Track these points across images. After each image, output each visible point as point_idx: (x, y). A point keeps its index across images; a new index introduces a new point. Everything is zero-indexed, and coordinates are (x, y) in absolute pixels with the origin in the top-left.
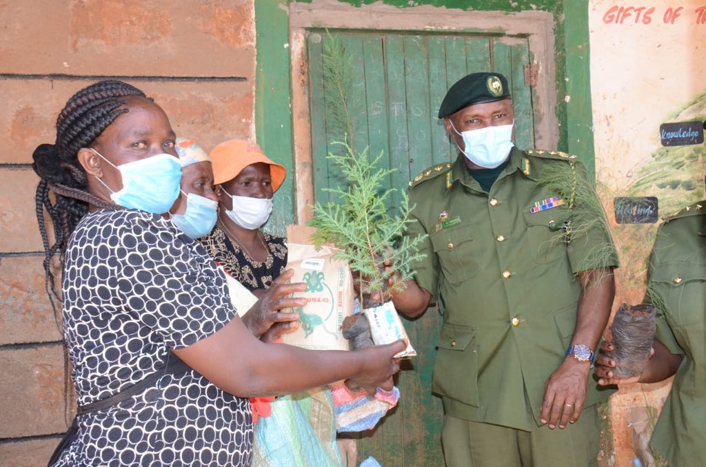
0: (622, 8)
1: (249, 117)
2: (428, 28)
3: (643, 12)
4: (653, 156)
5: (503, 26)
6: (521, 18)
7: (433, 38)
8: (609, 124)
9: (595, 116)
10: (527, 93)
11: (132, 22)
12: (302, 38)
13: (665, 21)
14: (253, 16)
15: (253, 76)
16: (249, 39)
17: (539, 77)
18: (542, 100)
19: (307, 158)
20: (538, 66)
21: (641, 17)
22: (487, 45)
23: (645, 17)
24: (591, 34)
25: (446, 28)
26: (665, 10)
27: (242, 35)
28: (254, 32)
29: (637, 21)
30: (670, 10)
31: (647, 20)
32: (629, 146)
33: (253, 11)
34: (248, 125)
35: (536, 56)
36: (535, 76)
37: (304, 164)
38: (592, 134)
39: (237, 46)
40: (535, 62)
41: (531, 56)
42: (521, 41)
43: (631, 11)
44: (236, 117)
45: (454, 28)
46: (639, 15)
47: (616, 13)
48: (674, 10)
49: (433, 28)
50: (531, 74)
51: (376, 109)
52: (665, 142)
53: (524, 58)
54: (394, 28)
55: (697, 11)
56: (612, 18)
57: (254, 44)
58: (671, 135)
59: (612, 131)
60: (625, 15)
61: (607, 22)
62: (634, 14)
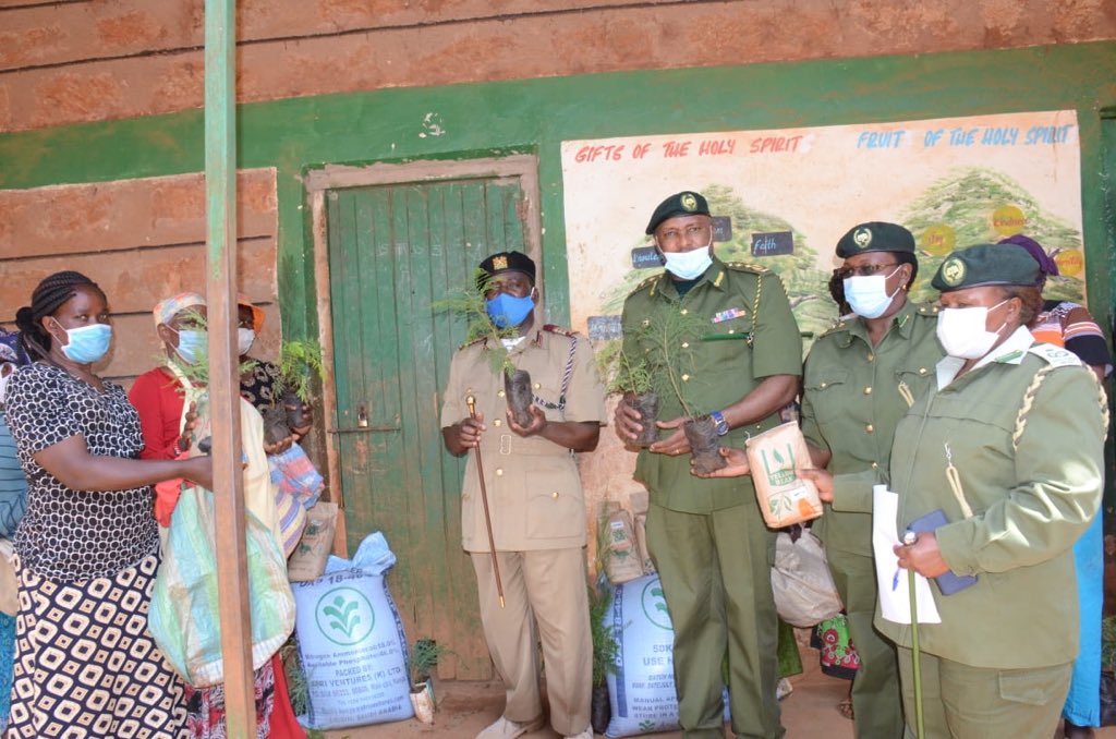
0: (593, 148)
1: (272, 267)
2: (428, 178)
3: (613, 150)
4: (626, 278)
5: (496, 170)
6: (509, 162)
7: (431, 186)
8: (582, 251)
9: (569, 246)
10: (519, 226)
11: (191, 203)
12: (322, 198)
13: (635, 156)
14: (276, 186)
15: (275, 235)
16: (272, 204)
17: (529, 212)
18: (532, 232)
19: (327, 296)
20: (528, 201)
21: (612, 154)
22: (481, 187)
23: (615, 154)
24: (564, 174)
25: (443, 176)
26: (634, 146)
27: (268, 203)
28: (276, 199)
29: (607, 158)
30: (639, 146)
31: (617, 157)
32: (601, 270)
33: (275, 183)
34: (271, 272)
35: (527, 193)
36: (526, 212)
37: (324, 300)
38: (566, 261)
39: (264, 212)
40: (526, 199)
41: (522, 194)
42: (513, 181)
43: (602, 150)
44: (264, 267)
45: (450, 176)
46: (608, 154)
47: (587, 153)
48: (643, 146)
49: (432, 177)
50: (524, 210)
51: (383, 251)
52: (637, 265)
53: (516, 196)
54: (399, 181)
55: (664, 146)
56: (583, 157)
57: (276, 208)
58: (643, 259)
59: (585, 258)
60: (596, 154)
61: (579, 161)
62: (604, 153)
